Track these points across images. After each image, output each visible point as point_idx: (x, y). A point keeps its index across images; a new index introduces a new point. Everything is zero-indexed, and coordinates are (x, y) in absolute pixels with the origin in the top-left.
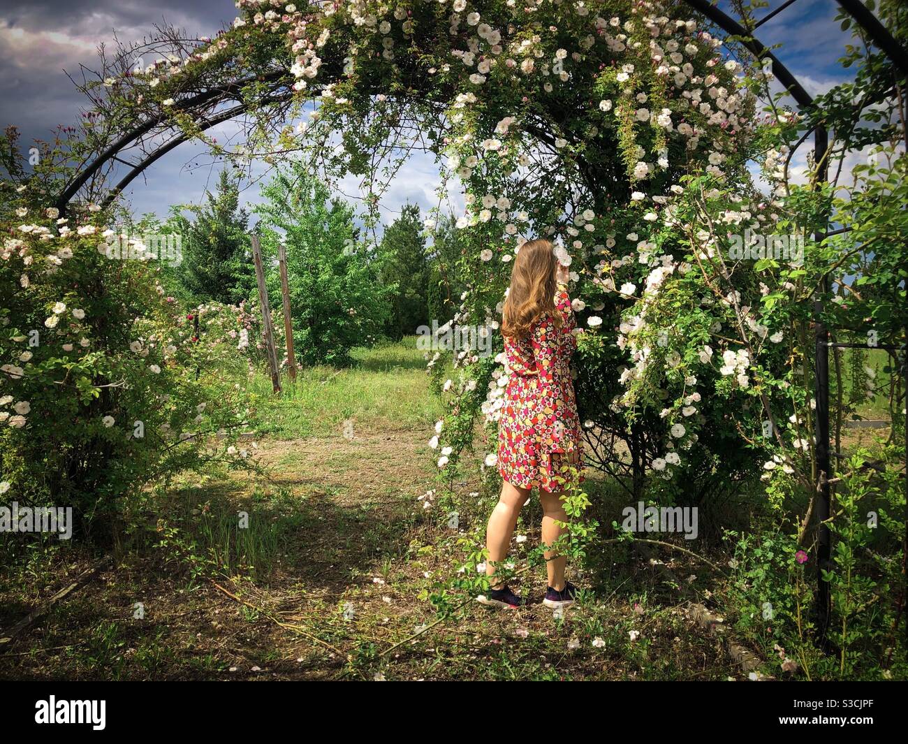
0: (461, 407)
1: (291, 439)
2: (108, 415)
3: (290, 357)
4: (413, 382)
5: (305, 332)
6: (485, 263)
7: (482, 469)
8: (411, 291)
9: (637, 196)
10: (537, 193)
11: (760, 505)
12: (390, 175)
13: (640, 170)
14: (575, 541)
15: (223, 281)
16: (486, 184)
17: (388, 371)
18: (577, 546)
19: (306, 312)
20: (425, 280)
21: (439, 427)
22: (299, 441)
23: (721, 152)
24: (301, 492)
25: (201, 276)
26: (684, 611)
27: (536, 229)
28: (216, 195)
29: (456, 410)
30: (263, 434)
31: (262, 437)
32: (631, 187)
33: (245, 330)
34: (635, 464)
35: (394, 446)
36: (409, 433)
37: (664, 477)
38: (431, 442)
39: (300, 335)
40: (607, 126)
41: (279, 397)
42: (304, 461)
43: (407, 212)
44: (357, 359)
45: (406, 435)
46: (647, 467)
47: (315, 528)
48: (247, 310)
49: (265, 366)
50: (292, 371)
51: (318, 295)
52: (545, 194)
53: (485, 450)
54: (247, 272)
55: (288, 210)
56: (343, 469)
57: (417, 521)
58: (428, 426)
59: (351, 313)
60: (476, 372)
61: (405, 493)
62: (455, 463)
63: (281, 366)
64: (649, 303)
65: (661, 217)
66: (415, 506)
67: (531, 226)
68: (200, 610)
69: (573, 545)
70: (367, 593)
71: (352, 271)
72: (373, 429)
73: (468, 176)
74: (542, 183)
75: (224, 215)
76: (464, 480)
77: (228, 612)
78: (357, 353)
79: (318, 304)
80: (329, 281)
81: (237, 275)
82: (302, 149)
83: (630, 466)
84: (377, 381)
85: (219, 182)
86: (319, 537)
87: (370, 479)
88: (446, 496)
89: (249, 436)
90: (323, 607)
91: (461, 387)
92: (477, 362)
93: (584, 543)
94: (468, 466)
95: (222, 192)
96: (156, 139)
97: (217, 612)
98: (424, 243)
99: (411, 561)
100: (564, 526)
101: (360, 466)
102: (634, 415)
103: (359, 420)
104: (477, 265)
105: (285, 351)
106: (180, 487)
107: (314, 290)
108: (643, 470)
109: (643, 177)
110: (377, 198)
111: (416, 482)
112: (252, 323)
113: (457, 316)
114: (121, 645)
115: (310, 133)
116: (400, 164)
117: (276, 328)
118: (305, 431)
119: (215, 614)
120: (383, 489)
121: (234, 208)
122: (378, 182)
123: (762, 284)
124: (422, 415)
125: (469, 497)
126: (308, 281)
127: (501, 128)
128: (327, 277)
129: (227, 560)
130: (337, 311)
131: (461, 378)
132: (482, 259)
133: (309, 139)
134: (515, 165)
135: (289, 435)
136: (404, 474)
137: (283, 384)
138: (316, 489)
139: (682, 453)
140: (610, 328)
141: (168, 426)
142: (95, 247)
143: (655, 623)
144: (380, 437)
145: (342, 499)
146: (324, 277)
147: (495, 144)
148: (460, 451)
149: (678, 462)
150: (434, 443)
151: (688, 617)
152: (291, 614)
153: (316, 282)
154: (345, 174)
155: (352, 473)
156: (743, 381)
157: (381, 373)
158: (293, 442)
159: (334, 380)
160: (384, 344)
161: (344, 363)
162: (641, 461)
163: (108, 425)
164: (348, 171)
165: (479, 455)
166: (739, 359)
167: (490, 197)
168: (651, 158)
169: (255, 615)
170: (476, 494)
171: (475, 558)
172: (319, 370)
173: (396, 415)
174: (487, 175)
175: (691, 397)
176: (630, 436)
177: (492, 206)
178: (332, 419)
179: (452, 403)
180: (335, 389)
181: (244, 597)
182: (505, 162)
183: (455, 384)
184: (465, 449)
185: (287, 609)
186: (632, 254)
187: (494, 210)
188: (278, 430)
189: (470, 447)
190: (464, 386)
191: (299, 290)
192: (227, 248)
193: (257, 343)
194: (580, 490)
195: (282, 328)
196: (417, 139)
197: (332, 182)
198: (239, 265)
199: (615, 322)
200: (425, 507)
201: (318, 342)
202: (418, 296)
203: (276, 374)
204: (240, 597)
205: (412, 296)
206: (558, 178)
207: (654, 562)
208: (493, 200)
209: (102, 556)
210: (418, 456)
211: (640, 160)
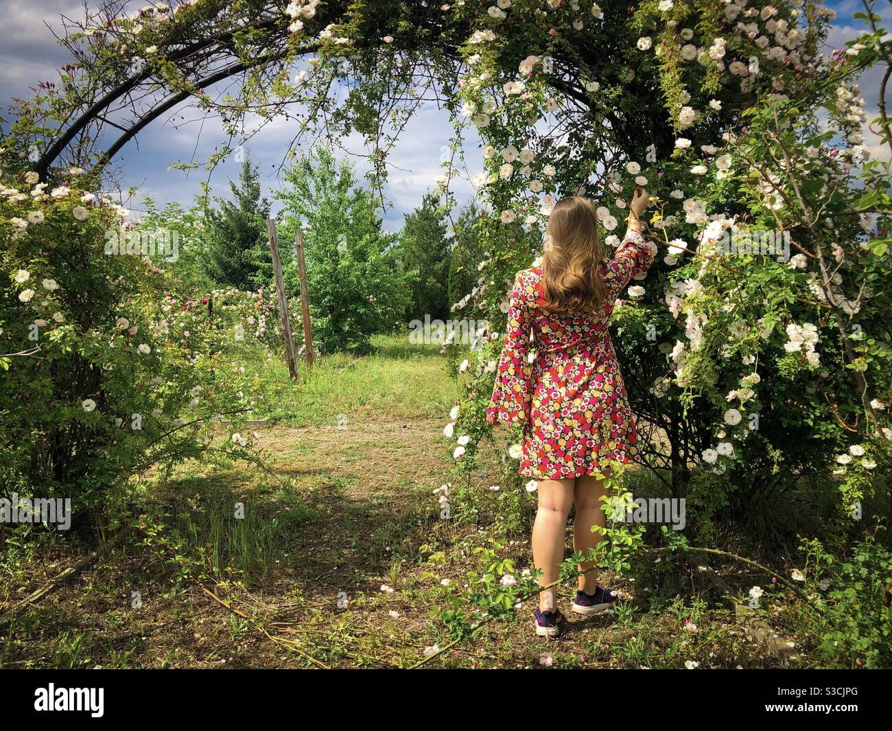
0: (479, 391)
1: (304, 427)
2: (89, 398)
3: (308, 344)
4: (433, 369)
5: (325, 320)
6: (506, 226)
7: (503, 460)
8: (431, 280)
9: (682, 143)
10: (564, 153)
11: (832, 506)
12: (399, 127)
13: (686, 116)
14: (616, 550)
15: (245, 270)
16: (506, 134)
17: (408, 358)
18: (619, 556)
19: (326, 299)
20: (446, 268)
21: (454, 413)
22: (313, 428)
23: (782, 93)
24: (308, 484)
25: (225, 266)
26: (743, 631)
27: (563, 193)
28: (239, 185)
29: (473, 394)
30: (275, 421)
31: (274, 424)
32: (675, 133)
33: (263, 316)
34: (675, 456)
35: (410, 435)
36: (426, 421)
37: (715, 470)
38: (445, 430)
39: (321, 323)
40: (647, 68)
41: (295, 382)
42: (315, 450)
43: (428, 202)
44: (377, 346)
45: (424, 423)
46: (689, 459)
47: (321, 523)
48: (266, 297)
49: (283, 353)
50: (310, 358)
51: (337, 281)
52: (573, 153)
53: (506, 439)
54: (268, 260)
55: (310, 197)
56: (355, 458)
57: (432, 517)
58: (446, 414)
59: (371, 300)
60: (496, 351)
61: (419, 486)
62: (472, 454)
63: (300, 353)
64: (710, 258)
65: (712, 169)
66: (430, 500)
67: (558, 189)
68: (182, 619)
69: (615, 554)
70: (374, 601)
71: (372, 258)
72: (389, 417)
73: (487, 123)
74: (570, 140)
75: (248, 204)
76: (484, 471)
77: (214, 622)
78: (376, 340)
79: (338, 291)
80: (349, 267)
81: (257, 263)
82: (300, 101)
83: (669, 458)
84: (395, 368)
85: (242, 171)
86: (324, 534)
87: (383, 469)
88: (462, 492)
89: (260, 423)
90: (321, 620)
91: (479, 369)
92: (498, 339)
93: (627, 552)
94: (488, 455)
95: (244, 183)
96: (146, 97)
97: (202, 622)
98: (445, 232)
99: (424, 564)
100: (605, 533)
101: (373, 455)
102: (691, 397)
103: (375, 407)
104: (497, 228)
105: (303, 338)
106: (183, 476)
107: (334, 277)
108: (684, 462)
109: (689, 123)
110: (384, 155)
111: (432, 473)
112: (271, 310)
113: (475, 290)
114: (86, 661)
115: (309, 82)
116: (410, 114)
117: (294, 315)
118: (318, 418)
119: (199, 624)
120: (396, 481)
121: (256, 198)
122: (385, 136)
123: (834, 245)
124: (440, 402)
125: (489, 491)
126: (328, 268)
127: (525, 68)
128: (347, 263)
129: (217, 563)
130: (358, 298)
131: (480, 358)
132: (503, 221)
133: (307, 89)
134: (540, 111)
135: (302, 422)
136: (420, 464)
137: (299, 371)
138: (325, 480)
139: (736, 444)
140: (653, 299)
141: (161, 411)
142: (71, 211)
143: (711, 646)
144: (396, 425)
145: (354, 491)
146: (344, 263)
147: (518, 87)
148: (478, 440)
149: (732, 454)
150: (448, 431)
151: (750, 638)
152: (285, 626)
153: (336, 269)
154: (350, 131)
155: (365, 462)
156: (813, 359)
157: (400, 361)
158: (306, 430)
159: (352, 368)
160: (405, 332)
161: (365, 351)
162: (682, 453)
163: (89, 409)
164: (353, 129)
165: (501, 444)
166: (806, 333)
167: (511, 148)
168: (699, 103)
169: (244, 627)
170: (497, 488)
171: (495, 569)
172: (337, 358)
173: (413, 402)
174: (508, 124)
175: (748, 377)
176: (669, 424)
177: (513, 159)
178: (347, 405)
179: (470, 386)
180: (354, 376)
181: (234, 603)
182: (529, 107)
183: (472, 364)
184: (484, 439)
185: (282, 619)
186: (678, 213)
187: (517, 165)
188: (291, 417)
189: (490, 436)
190: (483, 367)
191: (319, 277)
192: (249, 236)
193: (276, 329)
194: (625, 489)
195: (301, 314)
196: (428, 86)
197: (334, 139)
198: (259, 253)
199: (659, 292)
200: (440, 501)
201: (339, 331)
202: (439, 285)
203: (292, 360)
204: (230, 605)
205: (433, 285)
206: (587, 133)
207: (702, 568)
208: (516, 153)
209: (86, 554)
210: (436, 445)
211: (684, 105)
